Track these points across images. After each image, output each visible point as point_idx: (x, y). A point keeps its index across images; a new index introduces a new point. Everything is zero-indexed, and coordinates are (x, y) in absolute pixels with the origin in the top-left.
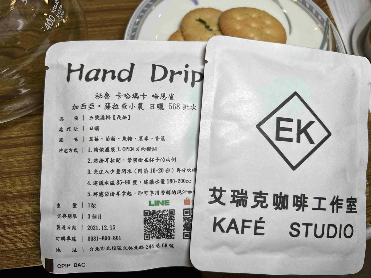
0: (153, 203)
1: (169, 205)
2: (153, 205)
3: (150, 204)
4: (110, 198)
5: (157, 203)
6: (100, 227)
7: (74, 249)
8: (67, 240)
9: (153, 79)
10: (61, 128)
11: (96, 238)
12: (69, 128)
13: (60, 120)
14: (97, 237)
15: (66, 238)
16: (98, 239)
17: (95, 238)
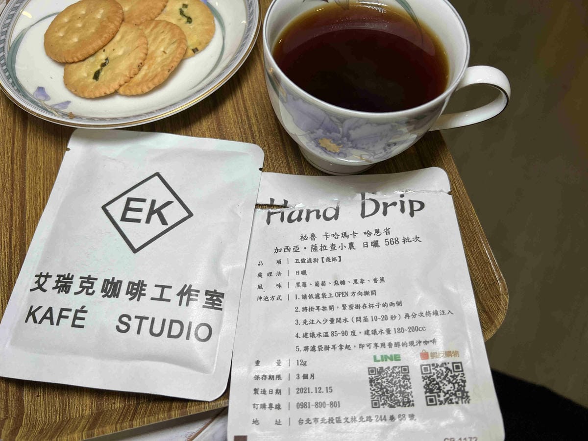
0: (379, 358)
1: (400, 360)
2: (379, 361)
3: (375, 360)
4: (324, 352)
5: (384, 358)
6: (312, 390)
7: (278, 421)
8: (269, 408)
9: (363, 215)
10: (260, 273)
11: (308, 405)
12: (271, 273)
13: (259, 265)
14: (309, 403)
15: (268, 406)
16: (310, 406)
17: (306, 405)
